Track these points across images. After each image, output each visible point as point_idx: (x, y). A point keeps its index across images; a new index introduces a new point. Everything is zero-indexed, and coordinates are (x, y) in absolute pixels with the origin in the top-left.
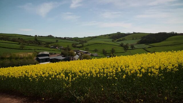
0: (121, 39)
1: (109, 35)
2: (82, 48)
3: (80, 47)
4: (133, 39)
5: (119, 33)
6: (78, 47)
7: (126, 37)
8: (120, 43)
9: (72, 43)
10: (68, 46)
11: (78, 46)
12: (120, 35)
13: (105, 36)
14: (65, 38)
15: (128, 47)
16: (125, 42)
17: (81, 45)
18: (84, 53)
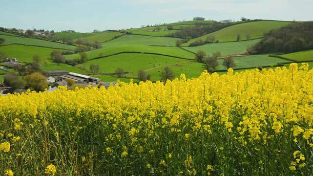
0: (203, 38)
1: (170, 27)
2: (80, 65)
3: (73, 63)
4: (238, 41)
5: (199, 22)
6: (67, 63)
7: (217, 35)
8: (196, 50)
9: (51, 51)
10: (36, 59)
11: (68, 57)
12: (202, 27)
13: (158, 28)
14: (30, 34)
15: (217, 65)
17: (77, 56)
18: (82, 80)
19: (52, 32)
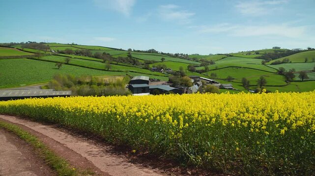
0: (281, 60)
1: (257, 53)
2: (204, 73)
3: (201, 72)
4: (306, 62)
5: (277, 49)
6: (197, 72)
7: (290, 57)
8: (277, 67)
9: (188, 65)
10: (181, 69)
11: (197, 69)
12: (279, 53)
13: (249, 53)
14: (176, 55)
15: (294, 76)
16: (287, 67)
17: (203, 68)
18: (208, 82)
19: (187, 55)
